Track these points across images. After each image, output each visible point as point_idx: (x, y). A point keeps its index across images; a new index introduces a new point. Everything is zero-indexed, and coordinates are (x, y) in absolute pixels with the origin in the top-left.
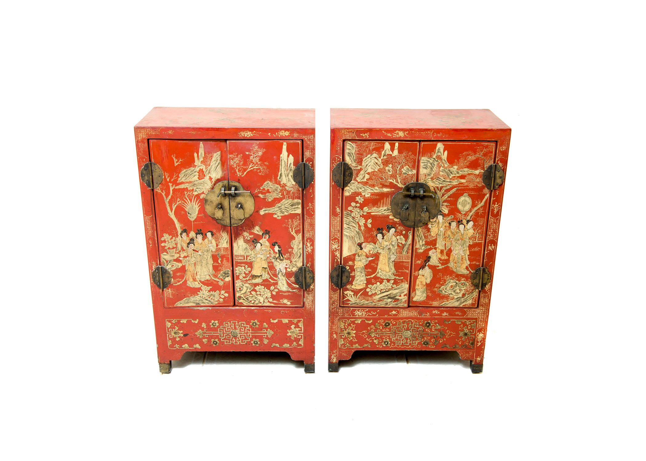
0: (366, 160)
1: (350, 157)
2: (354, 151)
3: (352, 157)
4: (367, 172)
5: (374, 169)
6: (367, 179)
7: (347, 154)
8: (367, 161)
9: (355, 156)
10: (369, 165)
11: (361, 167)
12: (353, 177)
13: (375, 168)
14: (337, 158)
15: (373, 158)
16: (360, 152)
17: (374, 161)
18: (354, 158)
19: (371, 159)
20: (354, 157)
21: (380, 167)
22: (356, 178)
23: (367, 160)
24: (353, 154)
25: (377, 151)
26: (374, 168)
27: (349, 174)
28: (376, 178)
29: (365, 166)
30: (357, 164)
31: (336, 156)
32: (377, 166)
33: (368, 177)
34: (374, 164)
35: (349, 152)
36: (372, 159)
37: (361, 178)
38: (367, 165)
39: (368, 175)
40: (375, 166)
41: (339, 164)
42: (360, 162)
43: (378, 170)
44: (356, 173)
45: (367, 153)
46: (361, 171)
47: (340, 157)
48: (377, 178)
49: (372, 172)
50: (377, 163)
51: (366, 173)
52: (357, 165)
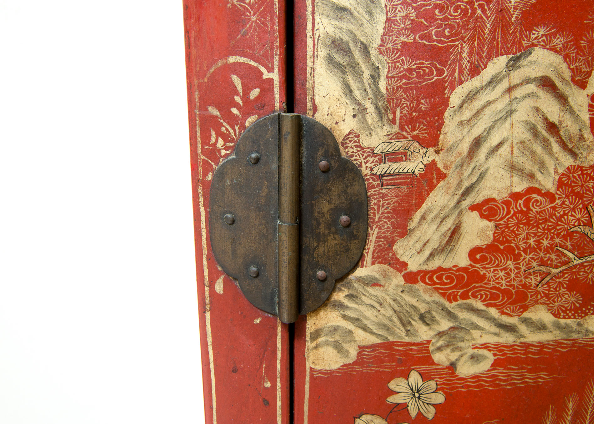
0: (470, 97)
1: (350, 79)
2: (380, 28)
3: (367, 74)
4: (479, 199)
5: (531, 176)
6: (472, 253)
7: (322, 52)
8: (479, 112)
9: (384, 72)
10: (494, 140)
11: (431, 156)
12: (374, 233)
13: (542, 166)
14: (236, 81)
15: (528, 81)
16: (428, 37)
17: (537, 109)
18: (382, 84)
19: (510, 90)
20: (375, 78)
21: (574, 154)
22: (392, 243)
23: (477, 104)
24: (373, 52)
25: (561, 29)
26: (529, 166)
27: (336, 212)
28: (538, 242)
29: (465, 147)
30: (399, 136)
31: (232, 59)
32: (556, 147)
33: (482, 233)
34: (535, 133)
35: (338, 34)
36: (519, 93)
37: (434, 244)
38: (477, 143)
39: (485, 223)
40: (538, 149)
41: (257, 126)
42: (424, 115)
43: (560, 184)
44: (392, 202)
45: (481, 44)
46: (432, 187)
47: (266, 75)
48: (545, 243)
49: (516, 196)
50: (552, 127)
51: (473, 208)
52: (399, 145)
